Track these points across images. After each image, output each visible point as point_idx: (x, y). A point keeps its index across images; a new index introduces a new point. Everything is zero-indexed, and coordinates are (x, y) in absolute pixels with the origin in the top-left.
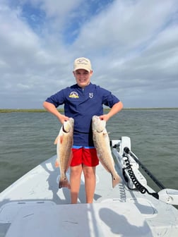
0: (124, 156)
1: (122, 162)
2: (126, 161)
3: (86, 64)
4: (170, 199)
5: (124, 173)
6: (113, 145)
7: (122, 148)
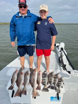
0: (60, 52)
1: (59, 54)
2: (61, 54)
3: (45, 7)
4: (75, 75)
5: (59, 59)
6: (56, 46)
7: (60, 48)
